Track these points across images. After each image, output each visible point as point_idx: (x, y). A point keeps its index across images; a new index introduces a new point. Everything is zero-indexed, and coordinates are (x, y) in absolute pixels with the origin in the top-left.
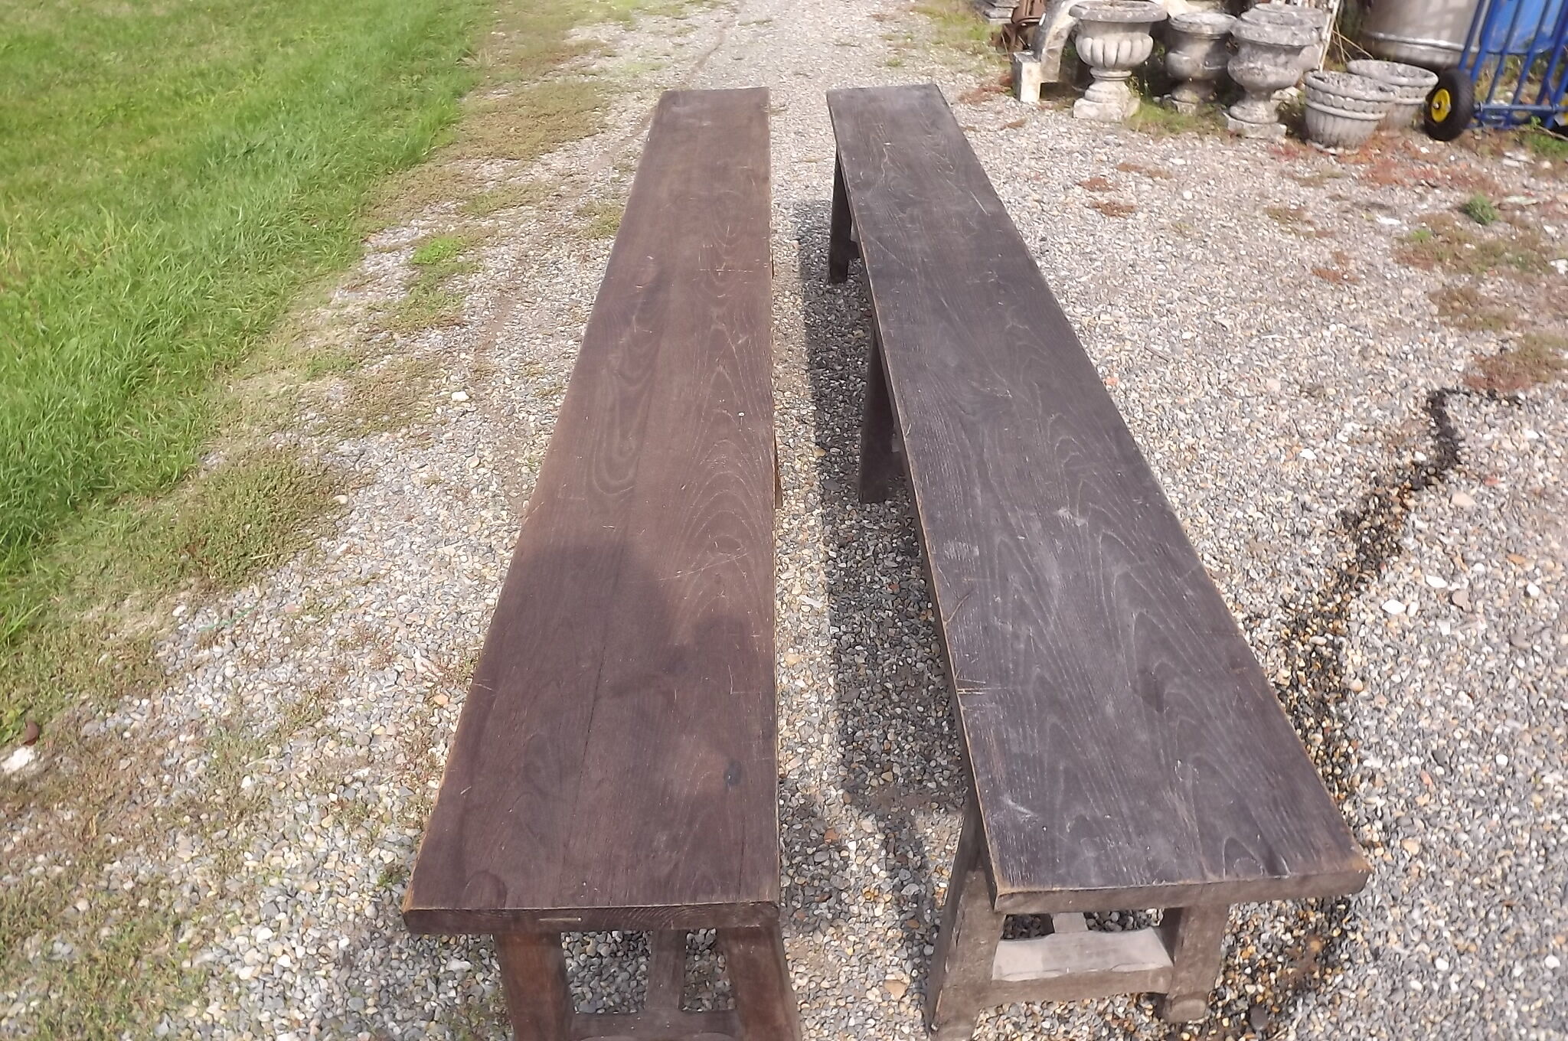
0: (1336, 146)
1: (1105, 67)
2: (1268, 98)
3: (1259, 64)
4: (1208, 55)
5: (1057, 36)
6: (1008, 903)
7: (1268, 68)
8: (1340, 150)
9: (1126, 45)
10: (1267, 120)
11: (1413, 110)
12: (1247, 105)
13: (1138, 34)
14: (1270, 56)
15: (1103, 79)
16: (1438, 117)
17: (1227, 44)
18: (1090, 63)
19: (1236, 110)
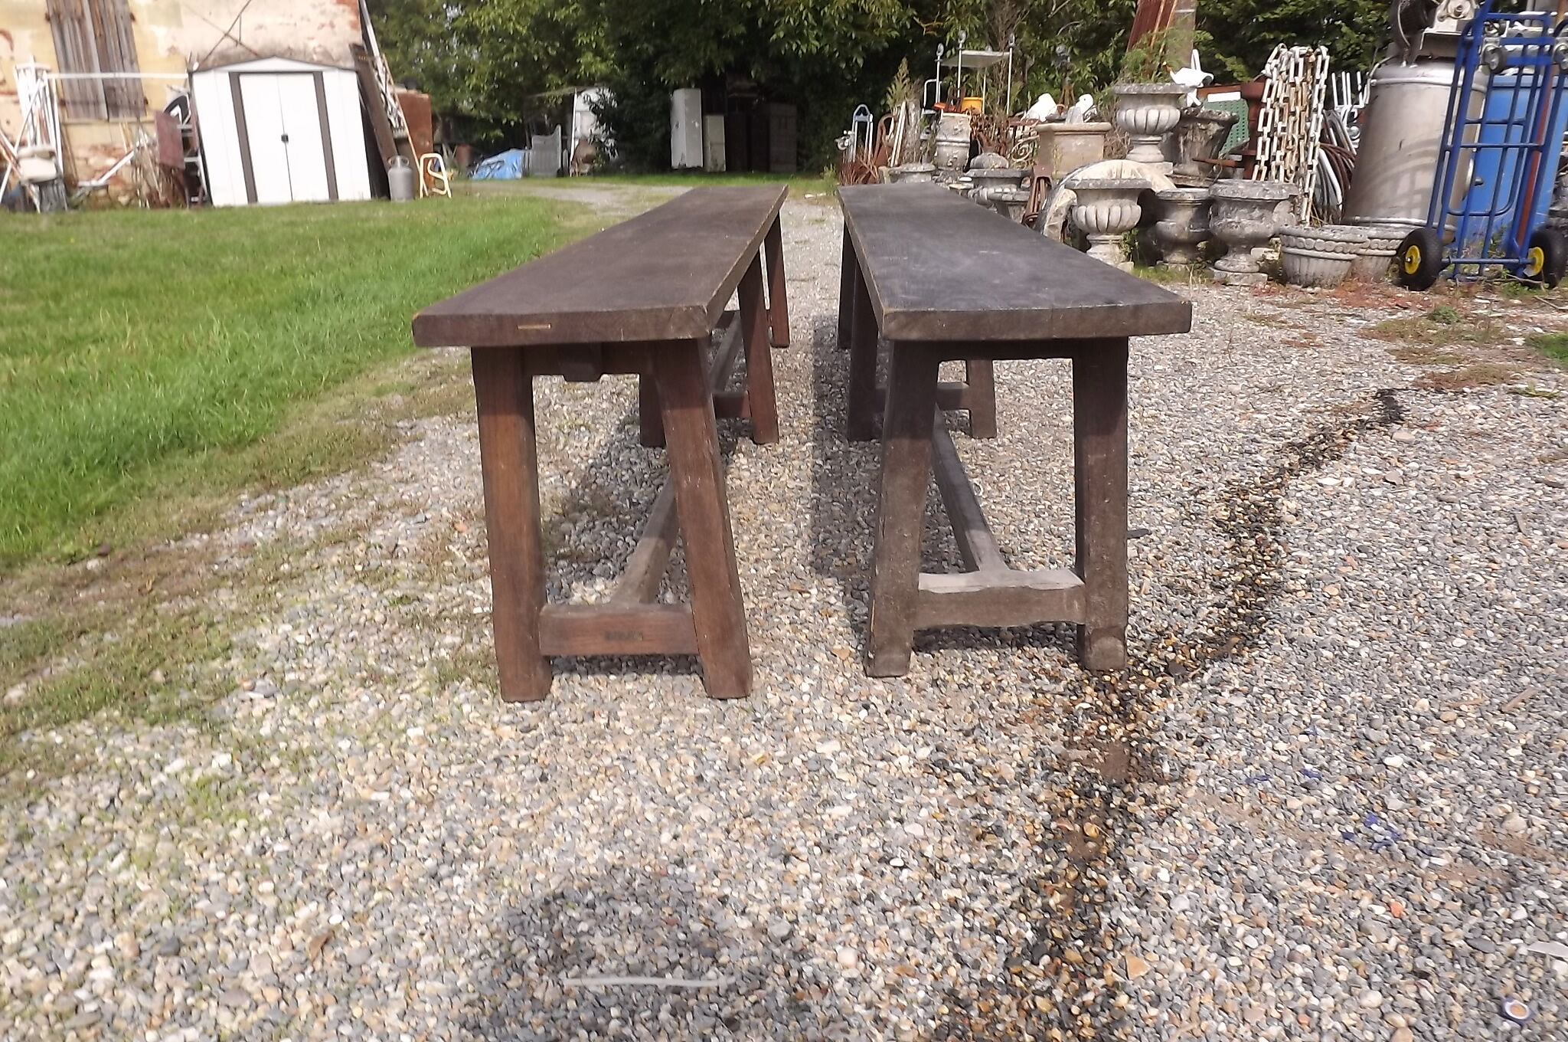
0: (1313, 285)
1: (1099, 232)
2: (1248, 251)
3: (1236, 219)
4: (1192, 220)
5: (1057, 214)
6: (893, 325)
7: (1244, 221)
8: (1317, 289)
9: (1116, 210)
10: (1248, 269)
11: (1388, 261)
12: (1230, 258)
13: (1126, 201)
14: (1245, 210)
15: (1099, 242)
16: (1411, 270)
17: (1207, 207)
18: (1086, 230)
19: (1220, 263)
